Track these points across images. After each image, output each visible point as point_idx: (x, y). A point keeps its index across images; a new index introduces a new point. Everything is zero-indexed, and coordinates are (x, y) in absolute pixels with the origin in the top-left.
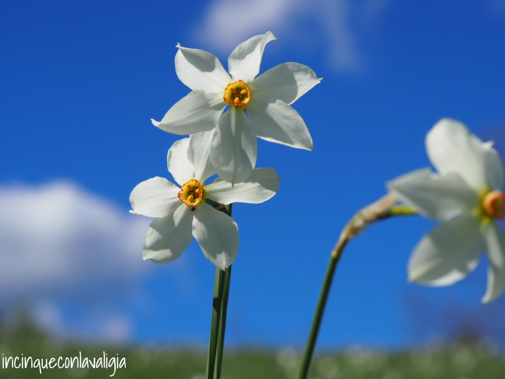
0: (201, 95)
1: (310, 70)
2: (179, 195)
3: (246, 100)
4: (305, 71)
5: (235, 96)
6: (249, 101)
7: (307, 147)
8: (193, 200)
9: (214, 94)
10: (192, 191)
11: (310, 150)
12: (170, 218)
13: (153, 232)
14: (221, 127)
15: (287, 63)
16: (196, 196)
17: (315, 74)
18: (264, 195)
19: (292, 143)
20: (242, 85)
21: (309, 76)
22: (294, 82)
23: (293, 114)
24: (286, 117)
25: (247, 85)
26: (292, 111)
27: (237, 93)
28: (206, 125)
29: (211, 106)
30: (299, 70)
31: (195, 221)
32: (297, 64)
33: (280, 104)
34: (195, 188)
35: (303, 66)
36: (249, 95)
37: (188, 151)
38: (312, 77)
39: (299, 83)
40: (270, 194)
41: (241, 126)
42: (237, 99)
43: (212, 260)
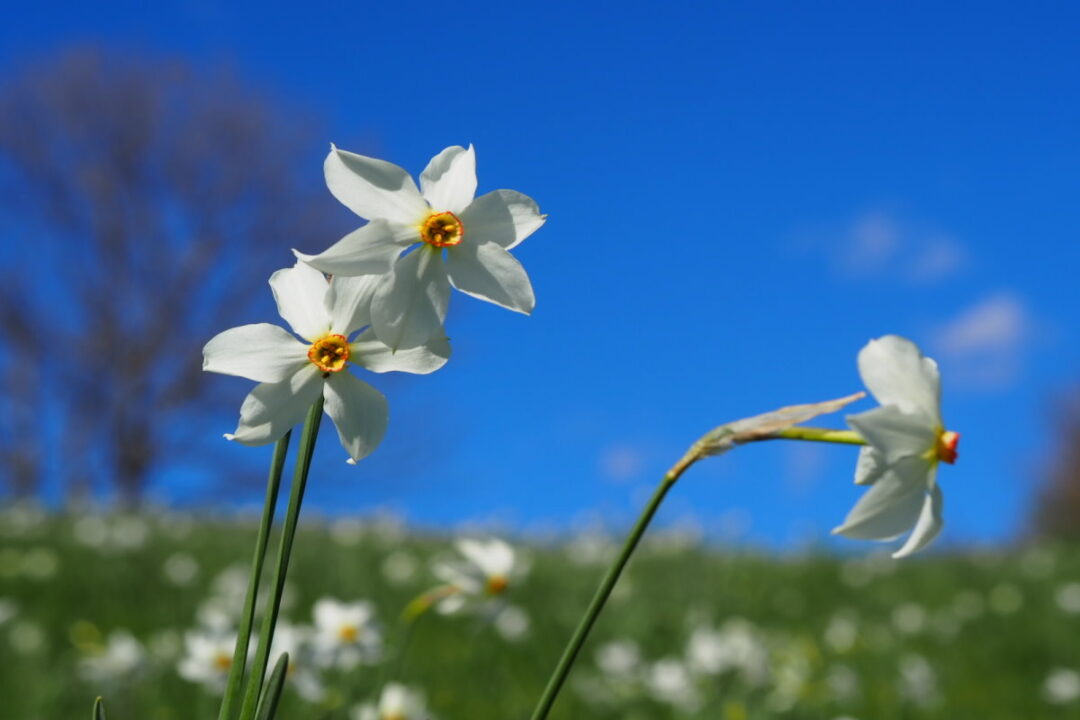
0: (384, 225)
1: (533, 203)
2: (310, 354)
3: (454, 240)
4: (526, 204)
5: (434, 232)
6: (458, 243)
7: (524, 310)
8: (330, 363)
9: (402, 227)
10: (329, 351)
11: (528, 314)
12: (285, 384)
13: (254, 403)
14: (399, 272)
15: (500, 190)
16: (335, 358)
17: (538, 209)
18: (431, 363)
19: (512, 305)
20: (448, 218)
21: (529, 210)
22: (508, 218)
23: (511, 263)
24: (501, 267)
25: (455, 218)
26: (511, 260)
27: (438, 229)
28: (375, 265)
29: (397, 240)
30: (516, 201)
31: (328, 391)
32: (516, 193)
33: (495, 248)
34: (335, 346)
35: (524, 197)
36: (458, 233)
37: (327, 294)
38: (534, 212)
39: (516, 220)
40: (440, 363)
41: (433, 272)
42: (439, 238)
43: (347, 445)
